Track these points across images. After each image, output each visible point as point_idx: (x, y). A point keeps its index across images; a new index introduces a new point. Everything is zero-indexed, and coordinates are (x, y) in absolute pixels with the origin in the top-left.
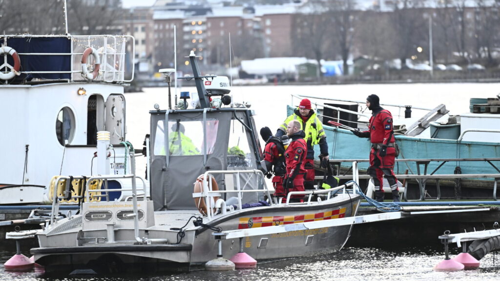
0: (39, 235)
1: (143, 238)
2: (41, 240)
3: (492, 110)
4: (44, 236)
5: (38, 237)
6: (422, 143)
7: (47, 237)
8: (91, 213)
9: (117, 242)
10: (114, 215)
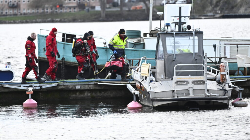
0: (150, 92)
1: (210, 93)
2: (151, 95)
3: (154, 36)
4: (153, 93)
5: (150, 93)
6: (137, 51)
7: (155, 93)
8: (178, 81)
9: (194, 95)
10: (190, 82)
